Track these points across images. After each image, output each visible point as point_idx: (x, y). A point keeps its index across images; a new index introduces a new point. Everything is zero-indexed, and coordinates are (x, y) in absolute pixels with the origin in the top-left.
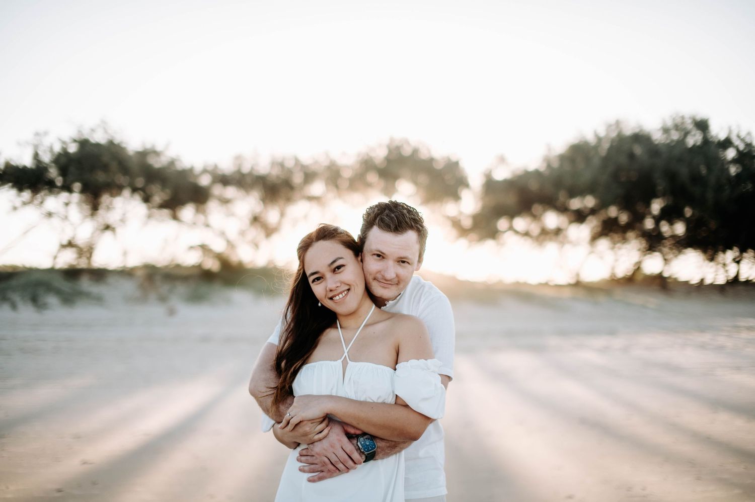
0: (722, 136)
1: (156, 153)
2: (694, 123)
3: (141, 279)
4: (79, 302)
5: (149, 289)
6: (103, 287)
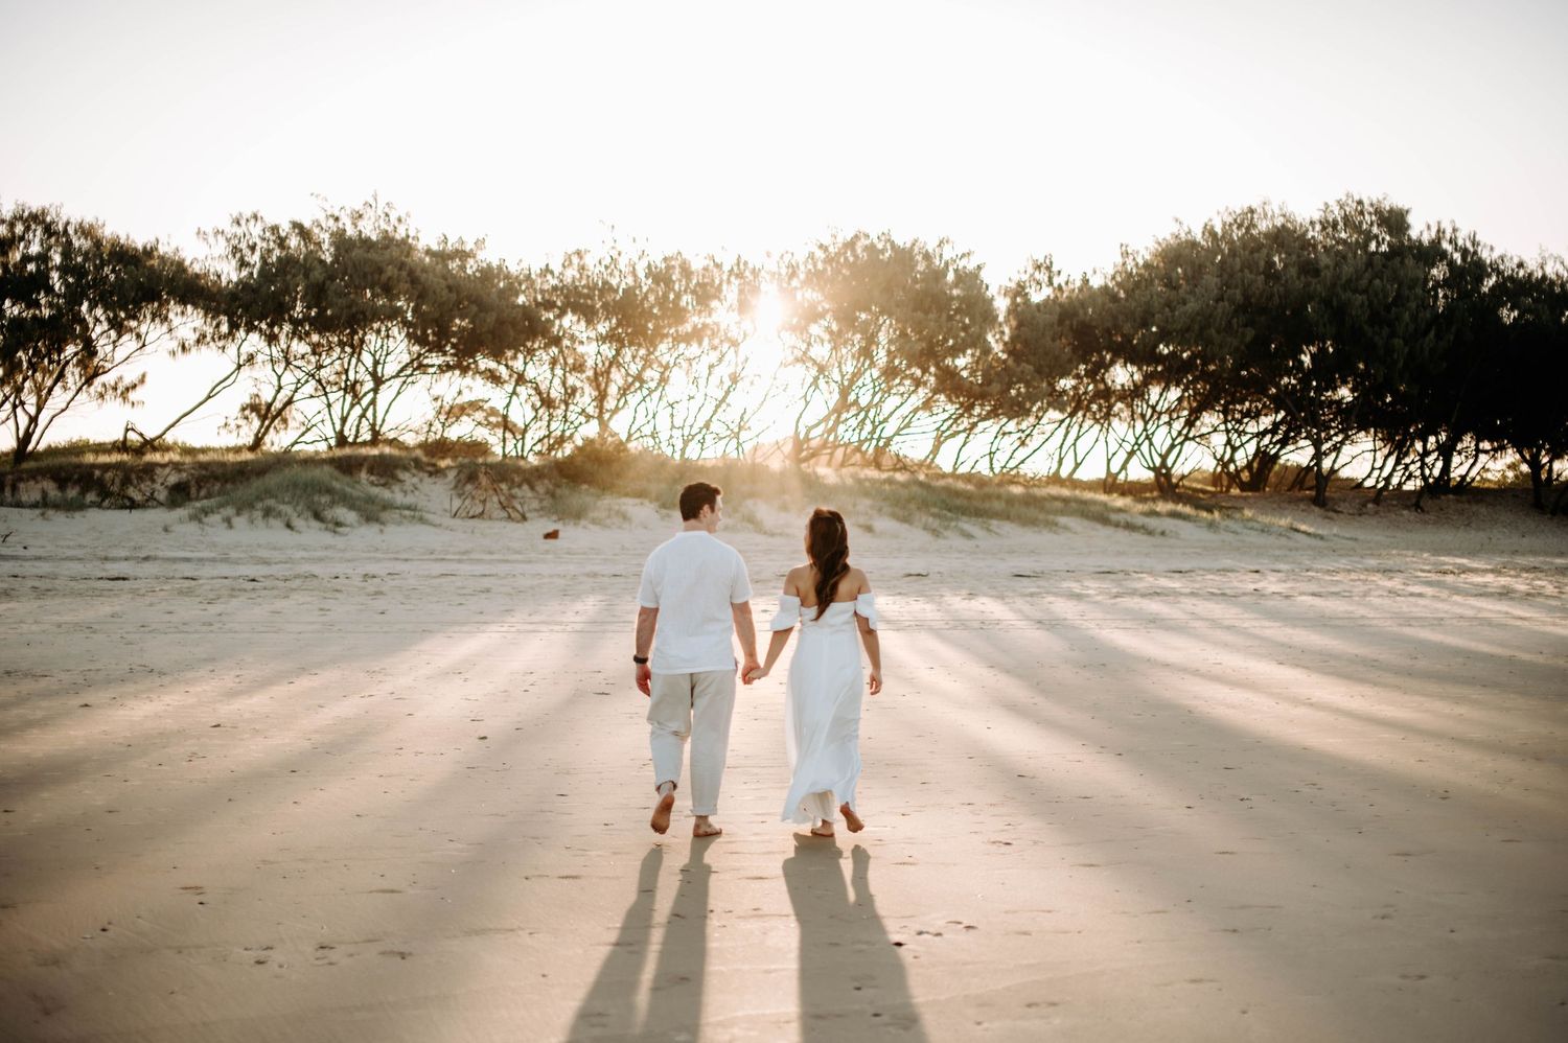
0: (1427, 237)
1: (463, 255)
2: (1378, 212)
3: (452, 475)
4: (384, 515)
5: (478, 492)
6: (396, 488)
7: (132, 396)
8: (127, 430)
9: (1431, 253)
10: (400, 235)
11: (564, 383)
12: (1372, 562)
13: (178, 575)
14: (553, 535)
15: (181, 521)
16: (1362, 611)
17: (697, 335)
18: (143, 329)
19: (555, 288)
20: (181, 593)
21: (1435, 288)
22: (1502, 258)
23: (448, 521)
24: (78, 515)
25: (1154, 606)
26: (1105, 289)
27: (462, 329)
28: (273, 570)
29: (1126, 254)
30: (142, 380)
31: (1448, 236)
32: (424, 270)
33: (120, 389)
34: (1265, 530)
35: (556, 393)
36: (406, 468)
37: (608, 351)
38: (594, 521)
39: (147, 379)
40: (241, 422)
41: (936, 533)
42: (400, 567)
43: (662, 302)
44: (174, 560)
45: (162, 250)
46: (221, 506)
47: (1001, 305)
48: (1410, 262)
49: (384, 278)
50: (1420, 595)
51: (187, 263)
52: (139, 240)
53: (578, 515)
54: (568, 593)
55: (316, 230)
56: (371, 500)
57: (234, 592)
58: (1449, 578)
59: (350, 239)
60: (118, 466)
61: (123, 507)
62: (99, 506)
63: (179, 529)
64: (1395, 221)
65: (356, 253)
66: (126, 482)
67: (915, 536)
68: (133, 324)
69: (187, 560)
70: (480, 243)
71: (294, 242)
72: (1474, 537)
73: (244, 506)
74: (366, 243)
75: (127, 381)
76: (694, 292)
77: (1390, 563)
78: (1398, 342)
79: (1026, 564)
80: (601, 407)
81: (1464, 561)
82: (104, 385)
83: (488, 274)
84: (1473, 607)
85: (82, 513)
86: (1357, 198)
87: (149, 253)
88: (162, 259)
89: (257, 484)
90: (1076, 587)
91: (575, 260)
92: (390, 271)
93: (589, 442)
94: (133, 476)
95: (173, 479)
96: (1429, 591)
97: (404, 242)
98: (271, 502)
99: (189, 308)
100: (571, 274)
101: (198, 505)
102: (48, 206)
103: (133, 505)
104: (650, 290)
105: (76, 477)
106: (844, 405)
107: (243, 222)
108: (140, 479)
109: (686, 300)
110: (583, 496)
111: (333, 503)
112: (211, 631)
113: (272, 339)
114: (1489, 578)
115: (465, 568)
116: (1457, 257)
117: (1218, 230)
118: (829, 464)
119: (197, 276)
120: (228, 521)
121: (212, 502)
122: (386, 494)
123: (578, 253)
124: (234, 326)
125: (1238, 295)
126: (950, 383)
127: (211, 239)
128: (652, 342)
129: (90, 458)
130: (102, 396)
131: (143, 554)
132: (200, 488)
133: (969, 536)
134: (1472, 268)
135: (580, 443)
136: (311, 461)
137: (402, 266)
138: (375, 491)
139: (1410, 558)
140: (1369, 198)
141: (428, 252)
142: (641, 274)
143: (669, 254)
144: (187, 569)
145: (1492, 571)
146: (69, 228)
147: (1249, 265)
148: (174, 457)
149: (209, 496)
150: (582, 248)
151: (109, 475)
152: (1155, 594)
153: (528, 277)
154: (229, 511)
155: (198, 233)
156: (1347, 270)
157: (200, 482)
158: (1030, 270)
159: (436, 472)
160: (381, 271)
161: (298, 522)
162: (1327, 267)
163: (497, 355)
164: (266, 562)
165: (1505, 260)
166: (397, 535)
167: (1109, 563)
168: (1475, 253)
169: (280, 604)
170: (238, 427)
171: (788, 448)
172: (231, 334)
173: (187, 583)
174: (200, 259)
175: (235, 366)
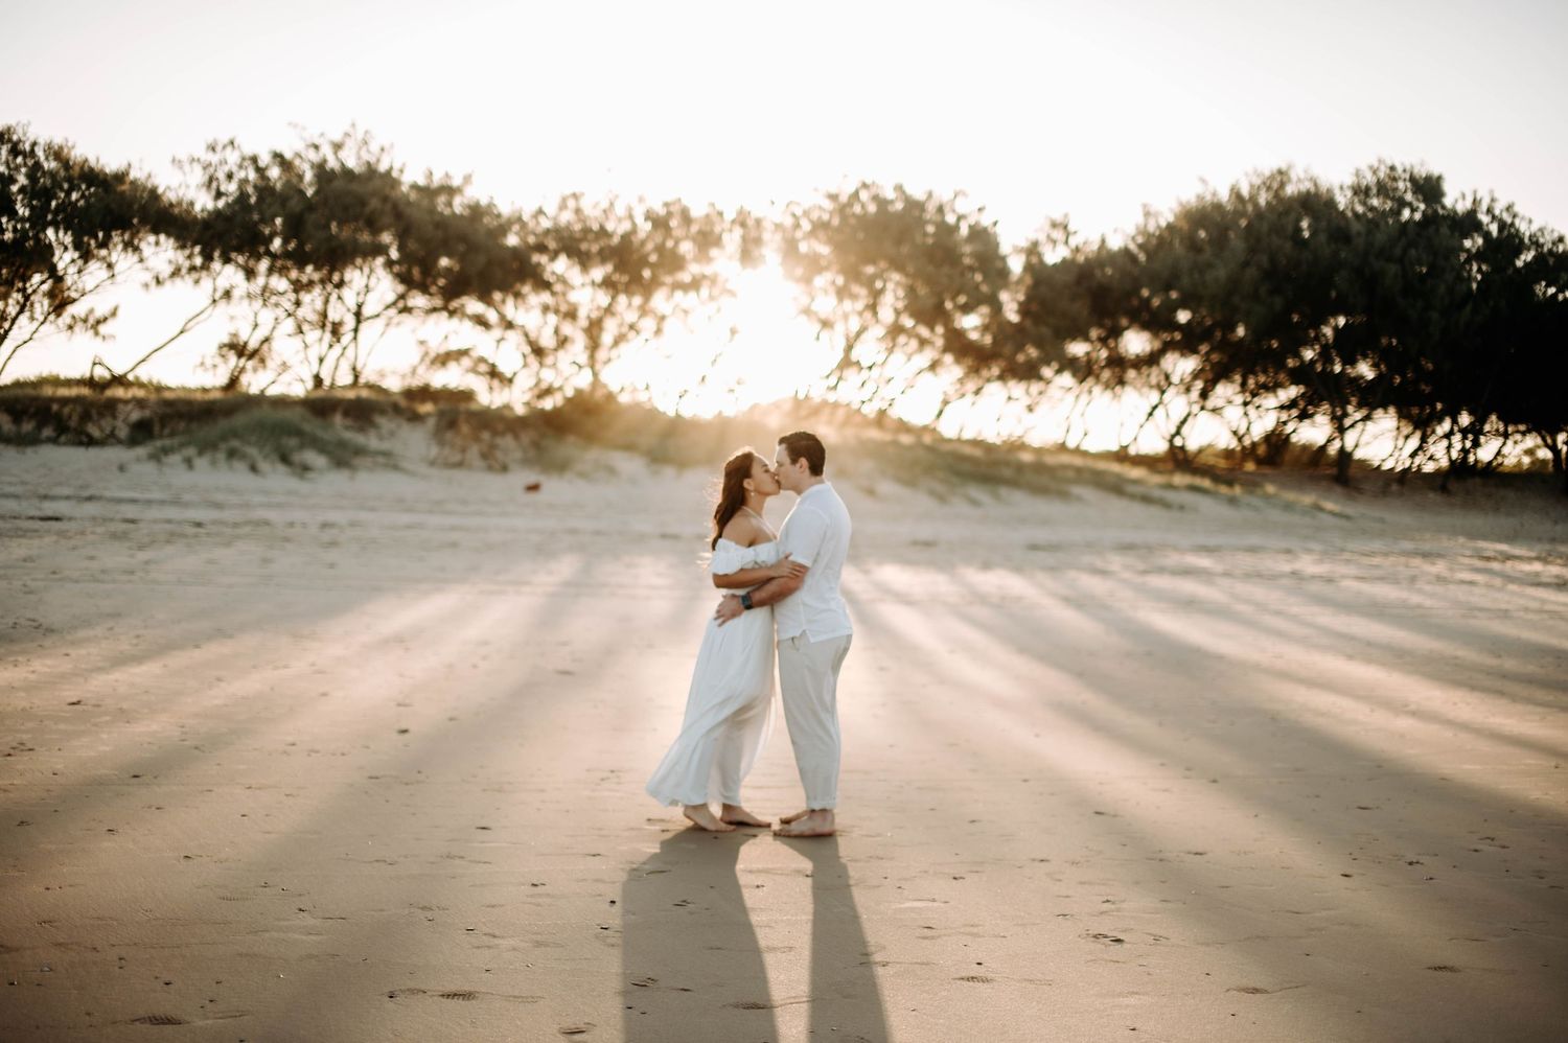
0: (1462, 207)
1: (450, 191)
2: (1413, 179)
3: (431, 422)
4: (357, 461)
5: (459, 441)
6: (372, 434)
7: (102, 329)
8: (95, 364)
9: (1468, 223)
10: (382, 168)
11: (557, 331)
12: (1408, 545)
13: (119, 516)
14: (534, 488)
15: (138, 460)
16: (1415, 599)
17: (695, 285)
18: (114, 257)
19: (547, 232)
20: (114, 536)
21: (1468, 261)
22: (1541, 230)
23: (424, 469)
24: (29, 451)
25: (1189, 587)
26: (1126, 252)
27: (448, 270)
28: (226, 515)
29: (1147, 214)
30: (114, 314)
31: (1484, 207)
32: (409, 203)
33: (91, 321)
34: (1288, 507)
35: (547, 340)
36: (383, 412)
37: (603, 298)
38: (582, 475)
39: (119, 312)
40: (218, 360)
41: (942, 499)
42: (363, 516)
43: (660, 249)
44: (120, 501)
45: (133, 175)
46: (182, 445)
47: (1016, 265)
48: (1445, 230)
49: (368, 210)
50: (1471, 583)
51: (160, 191)
52: (110, 164)
53: (561, 467)
54: (544, 550)
55: (297, 162)
56: (342, 444)
57: (172, 538)
58: (1495, 566)
59: (332, 170)
60: (78, 400)
61: (80, 444)
62: (54, 441)
63: (135, 468)
64: (1429, 189)
65: (338, 184)
66: (86, 417)
67: (921, 501)
68: (103, 252)
69: (133, 501)
70: (467, 179)
71: (274, 173)
72: (1507, 522)
73: (207, 447)
74: (348, 174)
75: (99, 313)
76: (694, 240)
77: (1427, 547)
78: (1435, 315)
79: (1041, 535)
80: (592, 357)
81: (1504, 547)
82: (73, 317)
83: (476, 212)
84: (1534, 599)
85: (34, 449)
86: (1389, 163)
87: (120, 177)
88: (133, 183)
89: (223, 424)
90: (1099, 563)
91: (571, 203)
92: (374, 203)
93: (579, 392)
94: (94, 412)
95: (135, 416)
96: (1479, 578)
97: (388, 173)
98: (235, 443)
99: (162, 237)
100: (566, 217)
101: (159, 443)
102: (14, 125)
103: (91, 442)
104: (649, 237)
105: (32, 410)
106: (847, 363)
107: (219, 148)
108: (101, 415)
109: (686, 248)
110: (568, 447)
111: (302, 447)
112: (130, 581)
113: (250, 274)
114: (1537, 567)
115: (435, 520)
116: (1494, 229)
117: (1245, 192)
118: (830, 422)
119: (171, 205)
120: (189, 462)
121: (176, 441)
122: (359, 439)
123: (575, 196)
124: (208, 258)
125: (1264, 259)
126: (958, 345)
127: (187, 167)
128: (647, 290)
129: (48, 391)
130: (70, 327)
131: (86, 493)
132: (163, 426)
133: (975, 503)
134: (1508, 241)
135: (570, 393)
136: (282, 402)
137: (385, 199)
138: (349, 435)
139: (1445, 543)
140: (1402, 164)
141: (415, 187)
142: (640, 220)
143: (669, 199)
144: (130, 511)
145: (1538, 559)
146: (36, 149)
147: (1276, 229)
148: (140, 393)
149: (172, 435)
150: (577, 191)
151: (66, 410)
152: (1188, 572)
153: (520, 219)
154: (191, 451)
155: (174, 160)
156: (1380, 238)
157: (164, 419)
158: (1047, 227)
159: (415, 418)
160: (363, 203)
161: (263, 466)
162: (1359, 234)
163: (485, 297)
164: (218, 506)
165: (1546, 233)
166: (368, 482)
167: (1130, 536)
168: (1512, 224)
169: (220, 553)
170: (215, 366)
171: (788, 406)
172: (205, 267)
173: (125, 526)
174: (172, 187)
175: (210, 301)
